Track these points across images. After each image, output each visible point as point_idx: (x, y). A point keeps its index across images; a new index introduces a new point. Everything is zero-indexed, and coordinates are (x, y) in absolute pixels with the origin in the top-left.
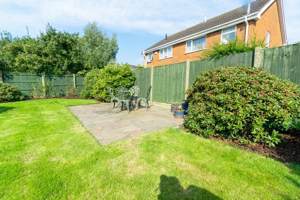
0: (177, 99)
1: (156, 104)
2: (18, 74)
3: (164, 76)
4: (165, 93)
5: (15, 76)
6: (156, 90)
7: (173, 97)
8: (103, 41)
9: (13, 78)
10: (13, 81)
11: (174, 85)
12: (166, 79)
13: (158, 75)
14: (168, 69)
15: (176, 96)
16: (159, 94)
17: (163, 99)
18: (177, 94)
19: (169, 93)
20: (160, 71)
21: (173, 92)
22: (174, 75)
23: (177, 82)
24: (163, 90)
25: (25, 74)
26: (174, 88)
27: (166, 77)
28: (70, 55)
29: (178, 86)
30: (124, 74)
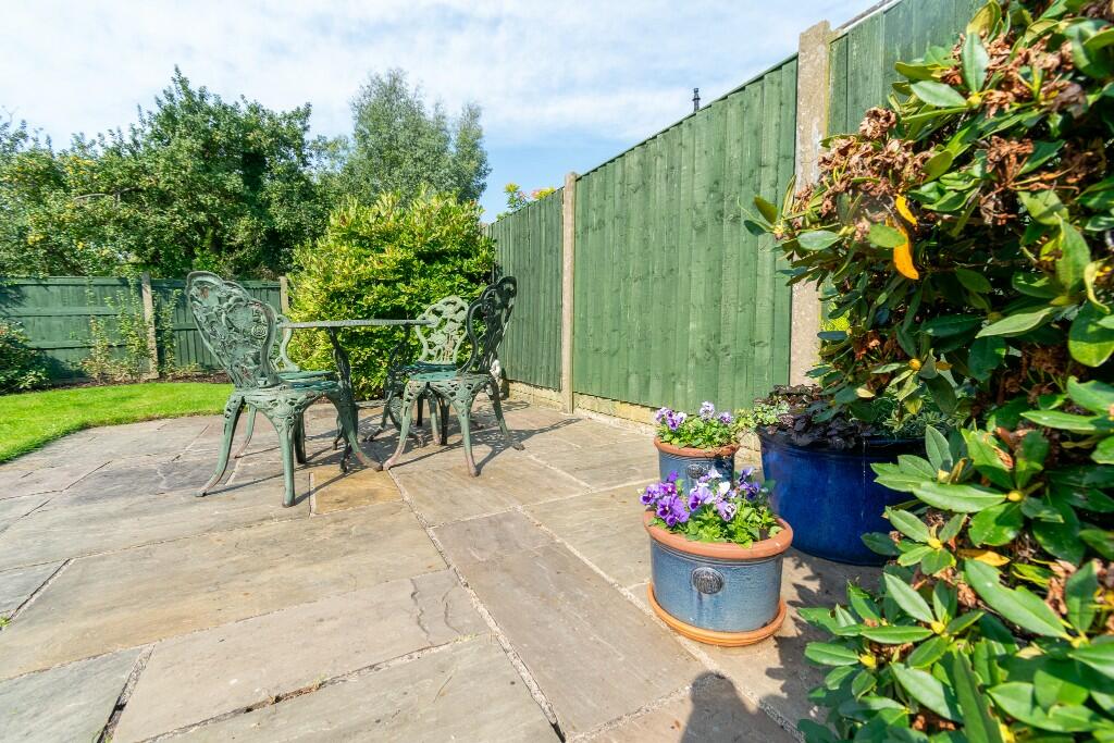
0: (725, 380)
1: (593, 416)
2: (44, 283)
3: (635, 221)
4: (644, 338)
5: (30, 291)
6: (590, 322)
7: (691, 365)
8: (422, 141)
9: (23, 297)
10: (21, 310)
11: (699, 273)
12: (645, 241)
13: (601, 223)
14: (661, 165)
15: (712, 353)
16: (605, 348)
17: (633, 379)
18: (727, 340)
19: (670, 335)
20: (609, 191)
21: (692, 326)
22: (700, 195)
23: (721, 245)
24: (632, 318)
25: (71, 281)
26: (698, 294)
27: (645, 225)
28: (263, 196)
29: (730, 275)
30: (423, 244)
